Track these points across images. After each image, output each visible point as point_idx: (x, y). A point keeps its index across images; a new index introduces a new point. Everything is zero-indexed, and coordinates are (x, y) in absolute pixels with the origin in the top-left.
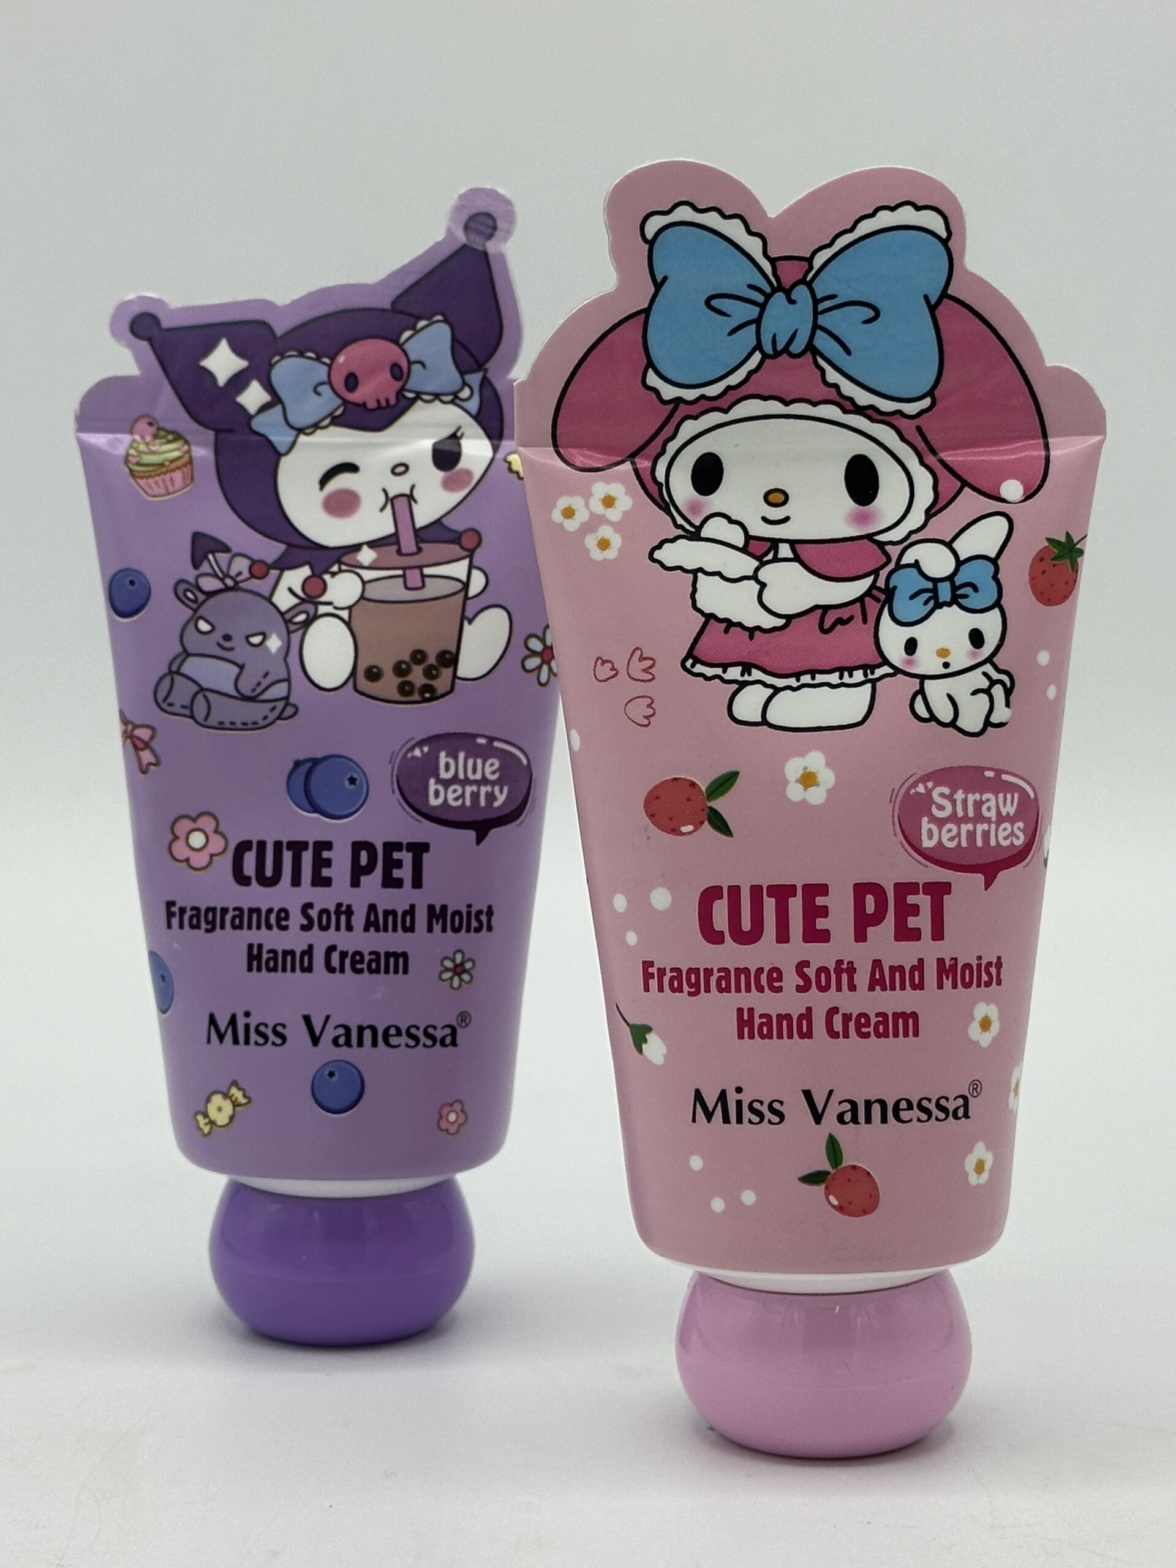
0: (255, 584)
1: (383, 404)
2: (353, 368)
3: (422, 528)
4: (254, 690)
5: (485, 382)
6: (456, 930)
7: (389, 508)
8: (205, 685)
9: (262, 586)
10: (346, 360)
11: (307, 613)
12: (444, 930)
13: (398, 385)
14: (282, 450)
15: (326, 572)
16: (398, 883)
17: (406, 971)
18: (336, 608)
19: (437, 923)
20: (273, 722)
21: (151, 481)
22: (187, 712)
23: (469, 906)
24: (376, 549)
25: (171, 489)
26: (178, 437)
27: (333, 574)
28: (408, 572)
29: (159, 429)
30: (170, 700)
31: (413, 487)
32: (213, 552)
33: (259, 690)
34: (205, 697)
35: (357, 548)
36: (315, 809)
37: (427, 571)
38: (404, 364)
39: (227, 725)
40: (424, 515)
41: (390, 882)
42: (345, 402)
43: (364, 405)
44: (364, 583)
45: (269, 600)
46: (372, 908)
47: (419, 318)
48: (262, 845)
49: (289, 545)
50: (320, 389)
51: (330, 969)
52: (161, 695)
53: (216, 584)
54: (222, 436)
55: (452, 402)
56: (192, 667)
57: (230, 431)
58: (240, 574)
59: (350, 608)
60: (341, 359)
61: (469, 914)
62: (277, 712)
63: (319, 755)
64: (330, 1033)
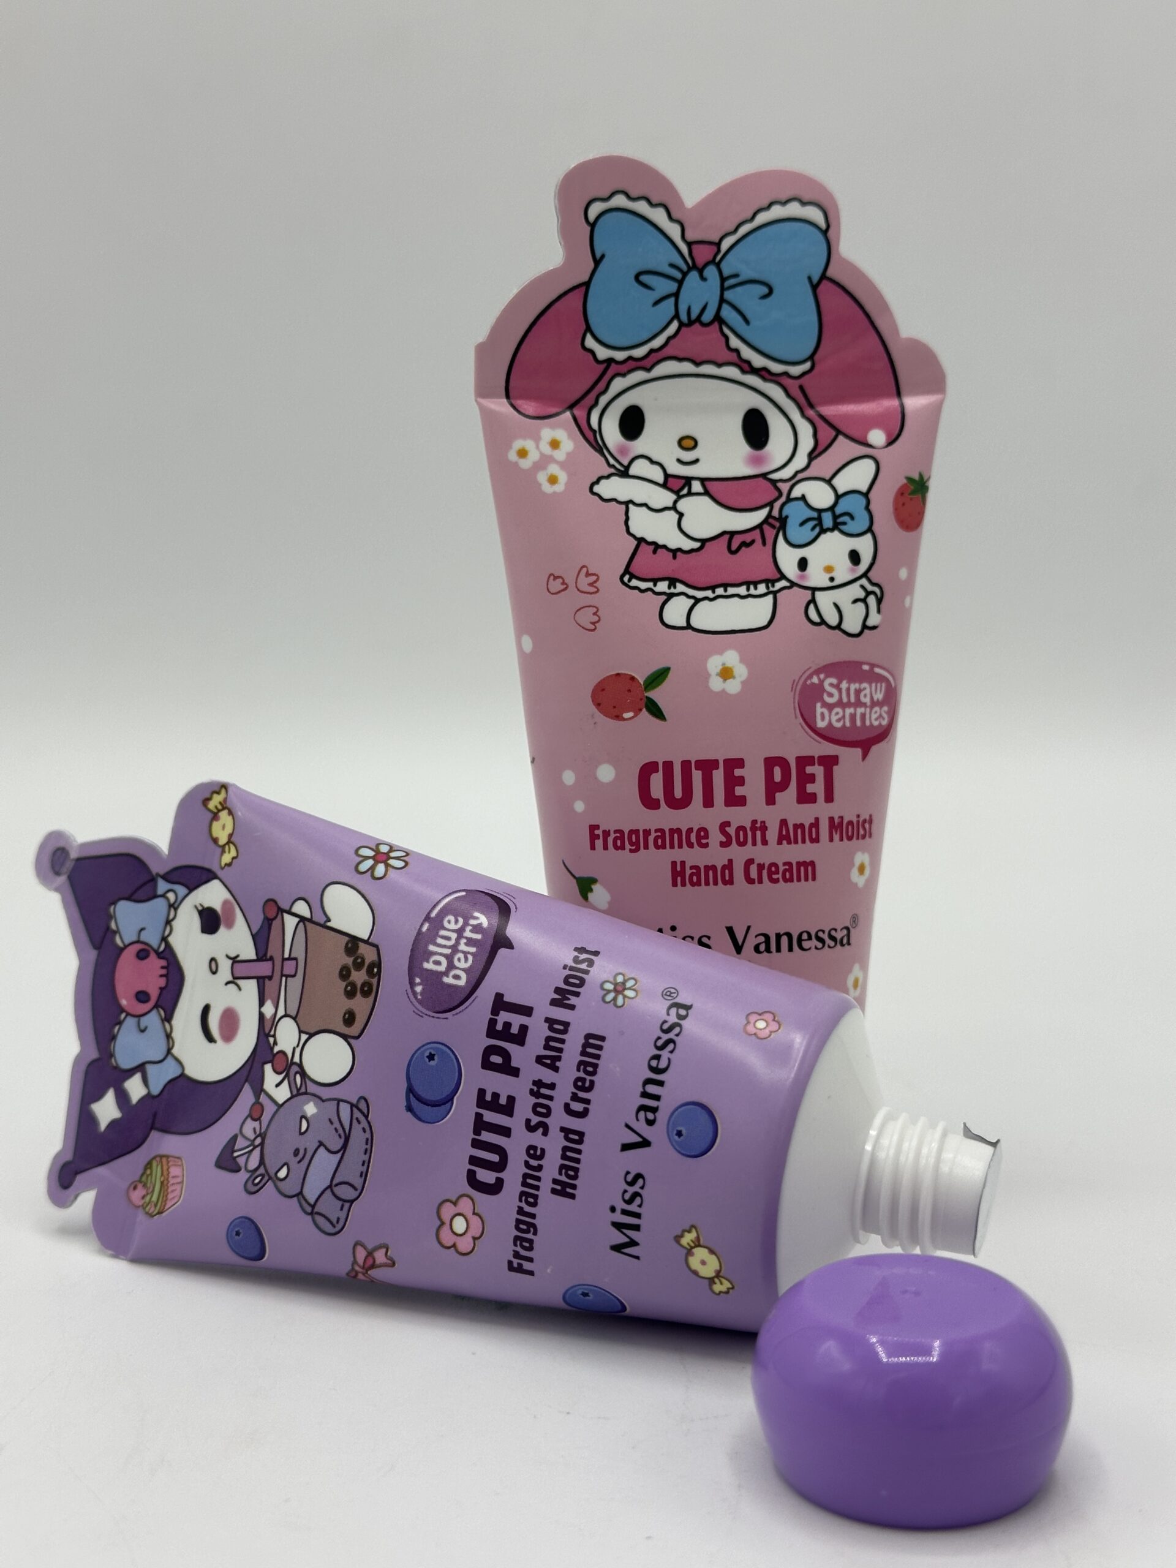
0: (265, 1119)
1: (163, 972)
2: (133, 993)
3: (256, 953)
4: (340, 1136)
5: (166, 877)
6: (582, 983)
7: (239, 982)
9: (269, 1109)
10: (126, 999)
11: (296, 1073)
12: (578, 995)
13: (153, 955)
14: (178, 1072)
15: (272, 1049)
16: (524, 1030)
17: (602, 1039)
18: (298, 1045)
19: (570, 999)
20: (369, 1123)
21: (169, 1199)
22: (347, 1205)
23: (566, 967)
24: (265, 998)
25: (179, 1180)
26: (149, 1164)
27: (275, 1043)
28: (284, 972)
29: (140, 1181)
31: (228, 956)
32: (234, 1151)
33: (341, 1131)
34: (337, 1185)
35: (261, 1016)
36: (449, 1100)
37: (286, 955)
38: (139, 947)
39: (364, 1169)
40: (248, 950)
41: (520, 1038)
42: (156, 1006)
43: (162, 989)
44: (286, 1015)
45: (280, 1106)
46: (539, 1060)
47: (109, 926)
48: (472, 1160)
49: (246, 1081)
50: (142, 1026)
51: (584, 1113)
53: (257, 1153)
54: (156, 1124)
55: (175, 910)
57: (155, 1115)
58: (254, 1129)
59: (301, 1032)
60: (124, 1002)
61: (572, 968)
62: (362, 1118)
63: (405, 1085)
64: (641, 1126)
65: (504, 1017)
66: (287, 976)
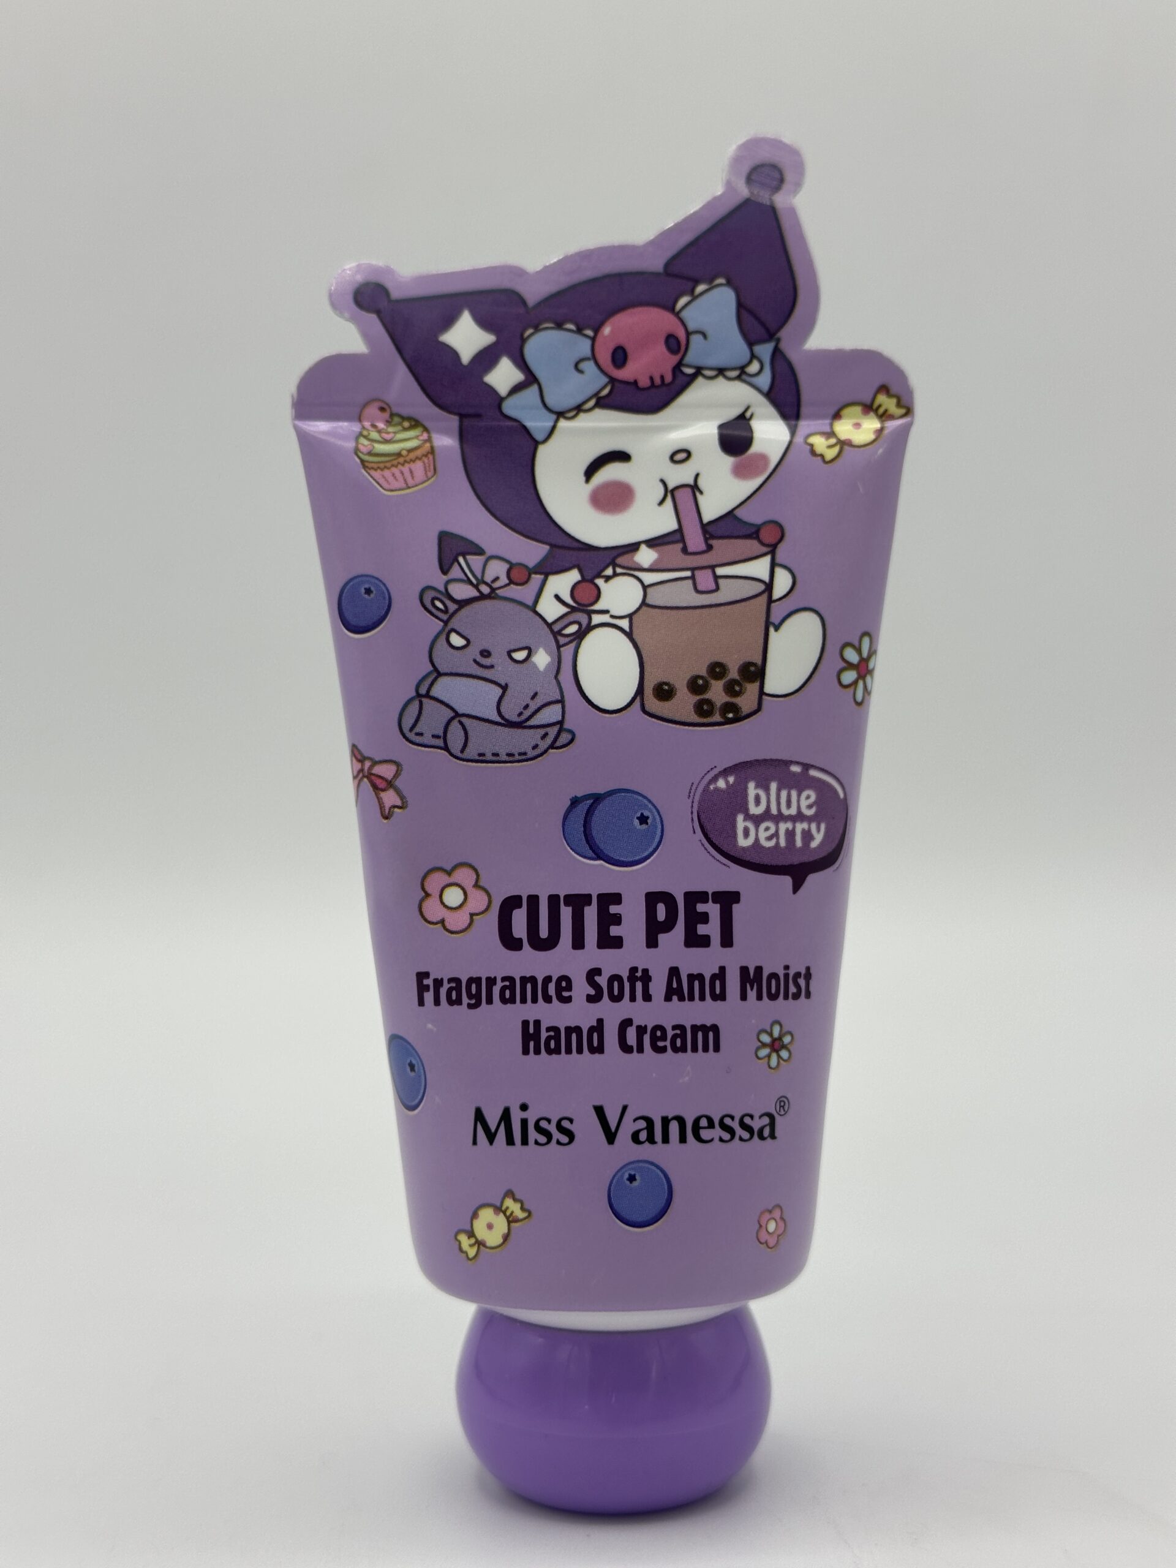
0: (514, 591)
1: (658, 381)
2: (622, 340)
3: (711, 523)
4: (520, 714)
5: (777, 353)
6: (773, 997)
7: (669, 500)
8: (460, 711)
9: (525, 593)
10: (612, 332)
11: (580, 624)
12: (759, 997)
13: (675, 359)
14: (539, 437)
15: (599, 576)
16: (705, 942)
17: (717, 1049)
18: (612, 617)
19: (752, 989)
20: (546, 751)
21: (387, 473)
22: (440, 742)
23: (787, 967)
24: (659, 548)
25: (410, 482)
26: (415, 423)
27: (608, 579)
28: (697, 573)
29: (392, 415)
30: (417, 730)
31: (697, 476)
32: (464, 555)
33: (527, 713)
34: (461, 723)
35: (634, 547)
36: (598, 855)
37: (720, 571)
38: (681, 335)
39: (489, 757)
40: (712, 507)
41: (695, 940)
42: (612, 380)
43: (635, 383)
44: (645, 588)
45: (533, 609)
46: (674, 972)
47: (696, 282)
48: (533, 900)
49: (552, 546)
50: (582, 366)
51: (626, 1048)
52: (407, 723)
53: (471, 592)
54: (466, 422)
55: (739, 378)
56: (443, 688)
57: (478, 416)
58: (497, 579)
59: (630, 616)
60: (607, 330)
61: (786, 976)
62: (549, 740)
63: (601, 790)
64: (628, 1127)
65: (713, 910)
66: (693, 578)
